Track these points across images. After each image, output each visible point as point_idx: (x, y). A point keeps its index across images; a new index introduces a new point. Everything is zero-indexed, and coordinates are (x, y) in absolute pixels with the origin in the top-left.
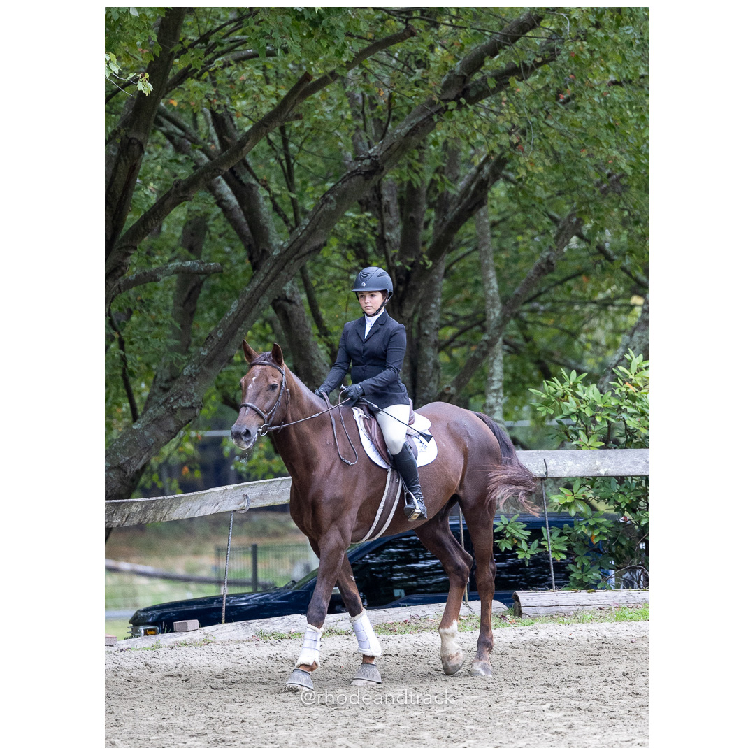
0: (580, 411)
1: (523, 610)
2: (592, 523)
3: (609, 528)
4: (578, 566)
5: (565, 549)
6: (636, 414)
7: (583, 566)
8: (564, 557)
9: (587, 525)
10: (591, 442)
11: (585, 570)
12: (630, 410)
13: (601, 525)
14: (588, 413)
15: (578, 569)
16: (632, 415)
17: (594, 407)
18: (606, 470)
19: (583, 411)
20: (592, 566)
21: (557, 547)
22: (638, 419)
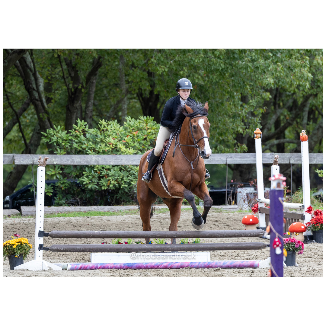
0: (58, 141)
1: (22, 213)
2: (62, 182)
3: (68, 184)
4: (58, 198)
5: (52, 191)
6: (77, 142)
7: (60, 198)
8: (51, 194)
9: (60, 183)
10: (61, 152)
11: (60, 199)
12: (76, 141)
13: (66, 183)
14: (60, 141)
15: (58, 199)
16: (76, 142)
17: (63, 140)
18: (56, 162)
19: (59, 141)
20: (63, 198)
21: (49, 191)
22: (78, 144)
